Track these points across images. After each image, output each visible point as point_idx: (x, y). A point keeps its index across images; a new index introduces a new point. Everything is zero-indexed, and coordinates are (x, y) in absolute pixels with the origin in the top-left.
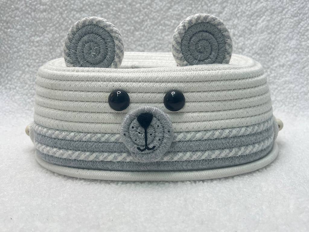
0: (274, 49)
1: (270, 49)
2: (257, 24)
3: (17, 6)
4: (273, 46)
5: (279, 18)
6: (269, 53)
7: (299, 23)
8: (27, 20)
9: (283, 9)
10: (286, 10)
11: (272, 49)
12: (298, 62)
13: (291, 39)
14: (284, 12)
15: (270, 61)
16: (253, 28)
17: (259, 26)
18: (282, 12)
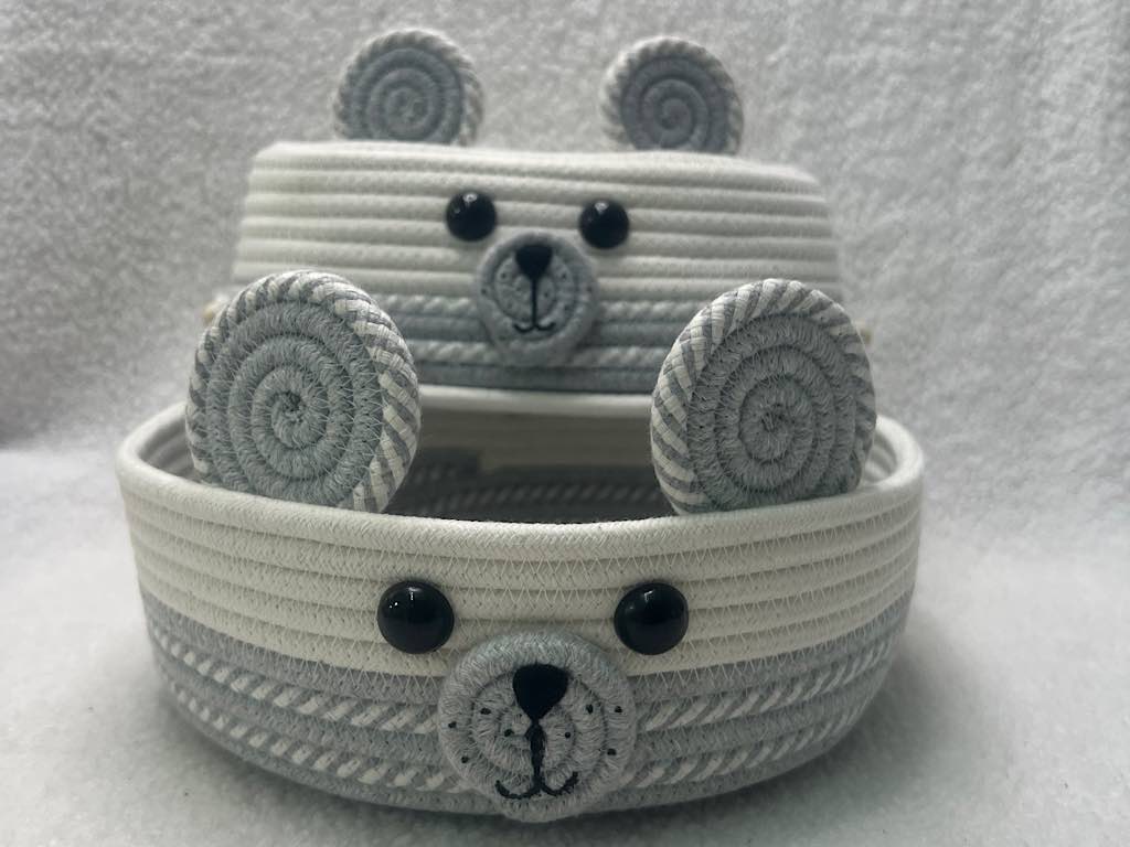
0: (924, 347)
1: (913, 346)
2: (875, 271)
3: (178, 199)
4: (923, 338)
5: (942, 257)
6: (911, 356)
7: (1002, 273)
8: (204, 241)
9: (955, 233)
10: (963, 234)
11: (918, 349)
12: (998, 389)
13: (979, 319)
14: (957, 241)
15: (910, 382)
16: (865, 284)
17: (882, 279)
18: (950, 240)
